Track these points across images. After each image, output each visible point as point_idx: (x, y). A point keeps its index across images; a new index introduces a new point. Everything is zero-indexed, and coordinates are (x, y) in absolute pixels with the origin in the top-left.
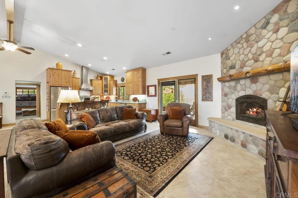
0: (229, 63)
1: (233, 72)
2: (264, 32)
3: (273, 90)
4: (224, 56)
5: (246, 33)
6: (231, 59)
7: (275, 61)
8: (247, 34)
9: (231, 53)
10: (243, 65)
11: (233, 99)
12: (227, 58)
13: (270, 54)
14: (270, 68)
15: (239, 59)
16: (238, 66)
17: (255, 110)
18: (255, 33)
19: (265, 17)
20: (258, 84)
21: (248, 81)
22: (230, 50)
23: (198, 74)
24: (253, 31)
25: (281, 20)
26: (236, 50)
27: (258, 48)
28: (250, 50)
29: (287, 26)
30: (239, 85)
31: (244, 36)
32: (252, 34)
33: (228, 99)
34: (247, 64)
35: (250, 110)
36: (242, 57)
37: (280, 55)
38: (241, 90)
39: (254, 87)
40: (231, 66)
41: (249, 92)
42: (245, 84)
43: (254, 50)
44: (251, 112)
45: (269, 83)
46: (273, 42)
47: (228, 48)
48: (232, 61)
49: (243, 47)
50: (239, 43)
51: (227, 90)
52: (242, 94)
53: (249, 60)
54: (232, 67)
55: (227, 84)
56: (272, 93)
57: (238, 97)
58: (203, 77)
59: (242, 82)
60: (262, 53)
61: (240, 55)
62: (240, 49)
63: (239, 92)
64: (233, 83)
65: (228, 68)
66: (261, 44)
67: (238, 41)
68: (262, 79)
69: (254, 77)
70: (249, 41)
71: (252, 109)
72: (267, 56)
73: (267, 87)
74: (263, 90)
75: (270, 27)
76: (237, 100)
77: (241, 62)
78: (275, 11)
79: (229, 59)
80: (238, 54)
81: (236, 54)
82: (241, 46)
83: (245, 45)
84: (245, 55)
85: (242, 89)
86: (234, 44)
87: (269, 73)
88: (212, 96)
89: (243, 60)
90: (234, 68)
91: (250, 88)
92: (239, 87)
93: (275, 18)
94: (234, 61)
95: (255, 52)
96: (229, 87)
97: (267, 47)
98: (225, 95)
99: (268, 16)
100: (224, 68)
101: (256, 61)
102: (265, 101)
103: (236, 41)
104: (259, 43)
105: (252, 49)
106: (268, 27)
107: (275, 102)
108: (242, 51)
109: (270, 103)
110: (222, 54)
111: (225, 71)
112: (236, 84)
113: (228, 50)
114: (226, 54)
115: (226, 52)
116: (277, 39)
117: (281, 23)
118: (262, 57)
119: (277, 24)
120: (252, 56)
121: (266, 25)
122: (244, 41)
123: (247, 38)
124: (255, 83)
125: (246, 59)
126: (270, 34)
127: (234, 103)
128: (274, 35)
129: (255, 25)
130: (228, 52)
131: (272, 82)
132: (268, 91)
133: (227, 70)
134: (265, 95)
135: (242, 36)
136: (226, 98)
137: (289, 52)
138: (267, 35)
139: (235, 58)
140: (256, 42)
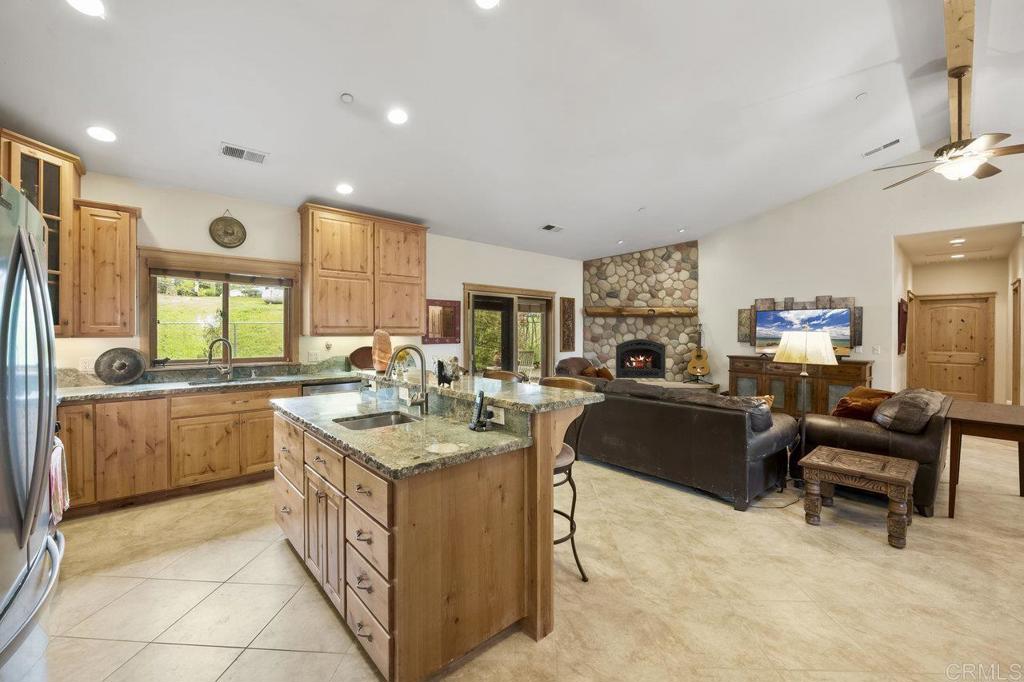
0: (606, 286)
1: (614, 303)
2: (665, 265)
3: (672, 335)
4: (593, 270)
5: (640, 252)
6: (609, 279)
7: (676, 302)
8: (642, 256)
9: (610, 270)
10: (632, 296)
11: (611, 346)
12: (601, 275)
13: (670, 294)
14: (672, 310)
15: (626, 286)
16: (624, 294)
17: (642, 359)
18: (653, 260)
19: (667, 247)
20: (654, 326)
21: (640, 322)
22: (608, 264)
23: (554, 293)
24: (650, 255)
25: (683, 260)
26: (622, 271)
27: (658, 281)
29: (688, 271)
30: (624, 324)
31: (637, 256)
32: (649, 260)
33: (602, 346)
34: (640, 296)
35: (632, 359)
36: (631, 284)
37: (680, 298)
38: (627, 333)
39: (648, 329)
40: (611, 293)
41: (641, 336)
42: (634, 324)
43: (652, 280)
44: (634, 364)
45: (669, 326)
46: (674, 281)
47: (604, 261)
48: (612, 284)
49: (633, 270)
50: (628, 262)
51: (598, 331)
52: (629, 337)
53: (643, 291)
54: (613, 294)
55: (600, 321)
56: (670, 339)
57: (620, 342)
58: (563, 300)
59: (630, 321)
61: (628, 280)
62: (628, 271)
63: (623, 335)
64: (612, 321)
65: (603, 294)
66: (662, 277)
67: (626, 258)
68: (662, 321)
69: (649, 318)
70: (644, 266)
71: (636, 359)
72: (667, 295)
73: (666, 331)
74: (661, 335)
75: (672, 262)
76: (619, 347)
77: (630, 290)
78: (678, 247)
79: (606, 279)
80: (625, 279)
81: (620, 277)
82: (631, 268)
83: (637, 269)
84: (637, 284)
85: (630, 332)
86: (618, 260)
87: (669, 315)
88: (573, 343)
89: (634, 289)
90: (617, 297)
91: (642, 330)
92: (624, 327)
93: (677, 256)
94: (617, 287)
95: (653, 285)
96: (603, 326)
97: (668, 284)
98: (595, 339)
99: (670, 249)
100: (592, 291)
101: (653, 296)
102: (662, 347)
103: (620, 256)
104: (658, 275)
105: (649, 279)
106: (670, 261)
107: (675, 348)
108: (631, 275)
109: (669, 350)
110: (587, 265)
111: (595, 297)
112: (620, 322)
113: (604, 264)
114: (598, 268)
115: (599, 264)
116: (679, 280)
117: (683, 265)
118: (662, 294)
119: (678, 263)
120: (648, 289)
121: (666, 257)
122: (636, 262)
123: (642, 262)
124: (651, 324)
125: (638, 289)
126: (671, 271)
127: (614, 352)
128: (676, 274)
129: (654, 250)
130: (604, 267)
131: (672, 326)
132: (667, 335)
133: (600, 298)
134: (664, 340)
135: (632, 254)
136: (596, 345)
137: (690, 298)
138: (668, 269)
139: (618, 282)
140: (655, 272)
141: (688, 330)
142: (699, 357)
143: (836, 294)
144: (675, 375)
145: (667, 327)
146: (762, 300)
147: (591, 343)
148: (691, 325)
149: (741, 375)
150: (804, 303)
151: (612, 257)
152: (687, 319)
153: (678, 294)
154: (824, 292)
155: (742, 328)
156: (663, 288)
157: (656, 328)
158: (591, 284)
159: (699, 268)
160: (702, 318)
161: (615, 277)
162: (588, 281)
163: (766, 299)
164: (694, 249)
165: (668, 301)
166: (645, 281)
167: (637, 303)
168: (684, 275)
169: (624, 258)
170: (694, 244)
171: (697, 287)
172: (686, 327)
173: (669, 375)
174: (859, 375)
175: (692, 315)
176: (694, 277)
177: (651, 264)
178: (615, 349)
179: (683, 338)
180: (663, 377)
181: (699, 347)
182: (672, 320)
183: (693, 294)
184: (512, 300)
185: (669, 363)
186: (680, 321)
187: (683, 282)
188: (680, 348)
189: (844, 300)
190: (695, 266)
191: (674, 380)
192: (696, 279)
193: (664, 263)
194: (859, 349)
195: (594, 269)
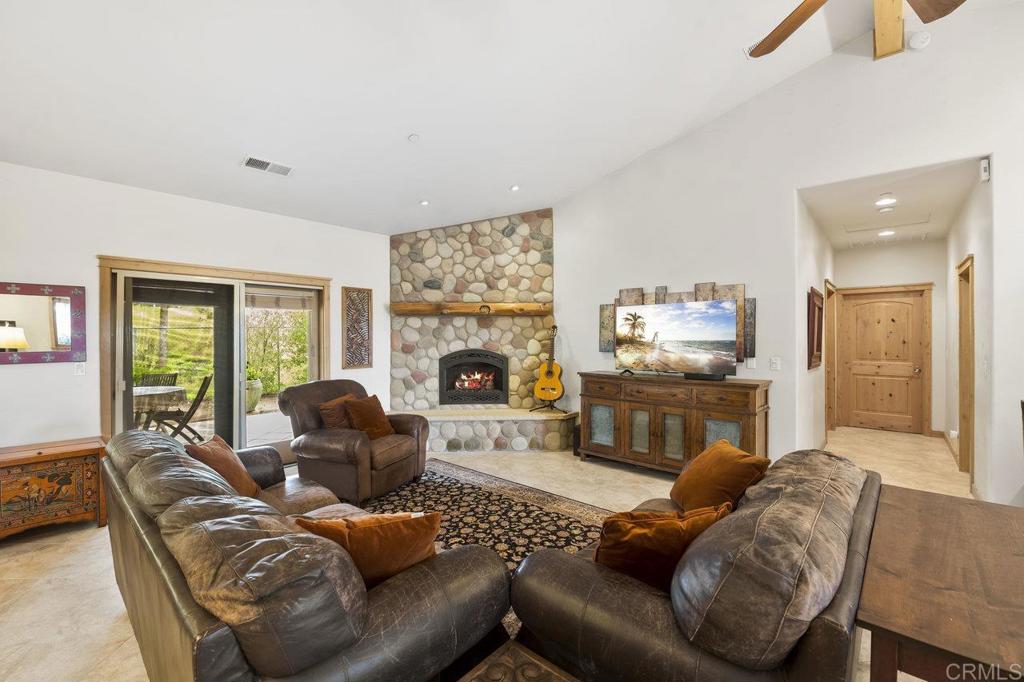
0: (423, 272)
1: (433, 296)
2: (507, 242)
3: (518, 343)
4: (405, 249)
5: (472, 223)
6: (429, 263)
7: (523, 296)
8: (474, 229)
9: (429, 248)
10: (461, 287)
11: (431, 359)
12: (416, 256)
13: (515, 283)
15: (452, 272)
16: (449, 285)
17: (478, 376)
18: (489, 235)
19: (509, 217)
20: (493, 330)
21: (473, 323)
22: (426, 240)
23: (329, 280)
24: (485, 228)
25: (532, 236)
26: (445, 250)
27: (497, 266)
28: (480, 263)
29: (540, 251)
30: (450, 328)
31: (467, 229)
32: (485, 235)
33: (418, 359)
34: (472, 287)
35: (464, 377)
36: (460, 270)
37: (529, 290)
38: (454, 340)
39: (485, 334)
40: (430, 282)
41: (475, 344)
42: (465, 326)
43: (489, 263)
44: (466, 384)
45: (514, 330)
46: (520, 265)
47: (419, 235)
48: (431, 270)
49: (462, 249)
50: (454, 237)
51: (412, 337)
52: (457, 346)
53: (476, 280)
54: (433, 284)
55: (415, 322)
56: (515, 347)
57: (445, 352)
58: (347, 291)
59: (459, 322)
60: (502, 277)
61: (454, 264)
62: (455, 251)
63: (448, 343)
64: (433, 323)
65: (420, 285)
66: (502, 259)
67: (450, 231)
68: (503, 323)
69: (485, 318)
70: (478, 244)
71: (469, 377)
72: (511, 285)
73: (510, 336)
74: (503, 342)
75: (517, 239)
76: (443, 361)
77: (457, 278)
78: (525, 217)
79: (423, 262)
80: (451, 262)
81: (443, 258)
82: (459, 246)
83: (468, 248)
84: (468, 269)
85: (458, 338)
86: (440, 233)
87: (512, 314)
88: (370, 354)
89: (463, 277)
90: (439, 287)
91: (476, 335)
92: (449, 332)
93: (524, 230)
94: (439, 273)
95: (490, 270)
96: (419, 331)
97: (511, 270)
98: (407, 349)
99: (515, 221)
100: (403, 280)
101: (490, 287)
102: (504, 360)
103: (444, 229)
104: (498, 257)
105: (484, 262)
106: (514, 237)
107: (522, 361)
108: (459, 257)
109: (514, 364)
110: (395, 242)
111: (407, 287)
112: (442, 324)
113: (421, 240)
114: (412, 246)
115: (412, 241)
116: (526, 263)
117: (532, 242)
118: (503, 284)
119: (526, 240)
120: (482, 276)
121: (509, 232)
122: (465, 238)
123: (474, 237)
124: (487, 326)
125: (469, 276)
126: (516, 250)
127: (435, 368)
128: (523, 255)
129: (490, 220)
130: (420, 245)
131: (517, 330)
132: (511, 343)
133: (414, 288)
134: (506, 349)
135: (460, 226)
136: (410, 357)
137: (541, 289)
138: (511, 250)
139: (440, 266)
140: (493, 253)
141: (541, 334)
142: (550, 373)
143: (721, 281)
144: (522, 398)
145: (511, 330)
146: (627, 290)
147: (403, 355)
148: (544, 328)
149: (596, 401)
150: (680, 294)
151: (431, 230)
152: (537, 319)
153: (525, 284)
154: (706, 278)
155: (604, 332)
156: (503, 276)
157: (495, 333)
158: (401, 270)
159: (554, 248)
160: (559, 318)
161: (435, 259)
162: (397, 265)
163: (634, 290)
164: (546, 221)
165: (512, 293)
166: (479, 265)
167: (467, 297)
168: (534, 256)
169: (450, 232)
170: (546, 214)
171: (551, 275)
172: (537, 330)
173: (513, 399)
174: (746, 405)
175: (545, 313)
176: (548, 260)
177: (487, 241)
178: (436, 365)
179: (533, 346)
180: (507, 402)
181: (551, 359)
182: (518, 320)
183: (546, 284)
184: (231, 288)
185: (514, 382)
186: (527, 322)
187: (533, 266)
188: (528, 362)
189: (731, 288)
190: (548, 245)
191: (520, 407)
192: (551, 263)
193: (506, 240)
194: (751, 362)
195: (405, 247)
